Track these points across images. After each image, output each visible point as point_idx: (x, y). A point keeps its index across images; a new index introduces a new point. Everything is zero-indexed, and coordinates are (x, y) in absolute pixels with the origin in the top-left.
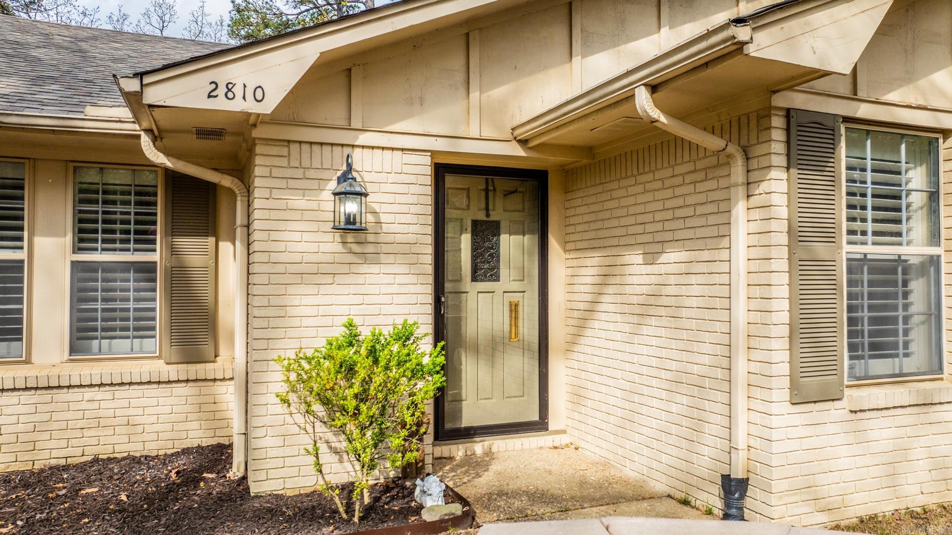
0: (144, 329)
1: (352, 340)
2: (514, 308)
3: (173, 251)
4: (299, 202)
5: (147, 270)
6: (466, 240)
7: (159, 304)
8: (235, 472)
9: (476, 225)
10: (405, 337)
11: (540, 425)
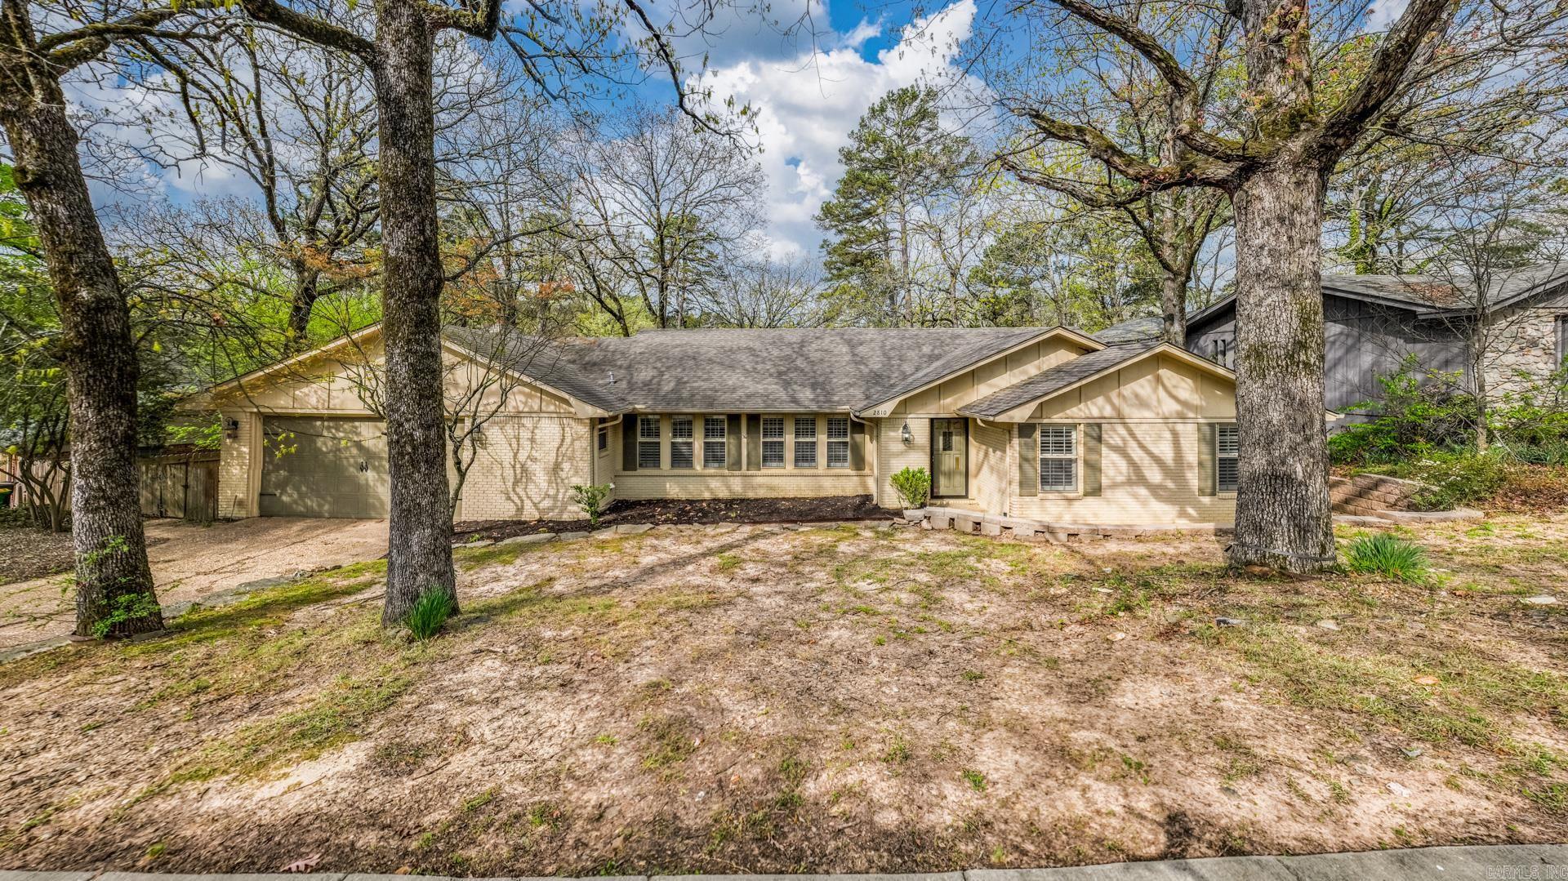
0: (845, 460)
1: (908, 472)
2: (957, 459)
3: (852, 438)
4: (892, 434)
5: (845, 444)
6: (941, 438)
7: (849, 453)
8: (874, 502)
9: (945, 434)
10: (921, 472)
11: (966, 497)
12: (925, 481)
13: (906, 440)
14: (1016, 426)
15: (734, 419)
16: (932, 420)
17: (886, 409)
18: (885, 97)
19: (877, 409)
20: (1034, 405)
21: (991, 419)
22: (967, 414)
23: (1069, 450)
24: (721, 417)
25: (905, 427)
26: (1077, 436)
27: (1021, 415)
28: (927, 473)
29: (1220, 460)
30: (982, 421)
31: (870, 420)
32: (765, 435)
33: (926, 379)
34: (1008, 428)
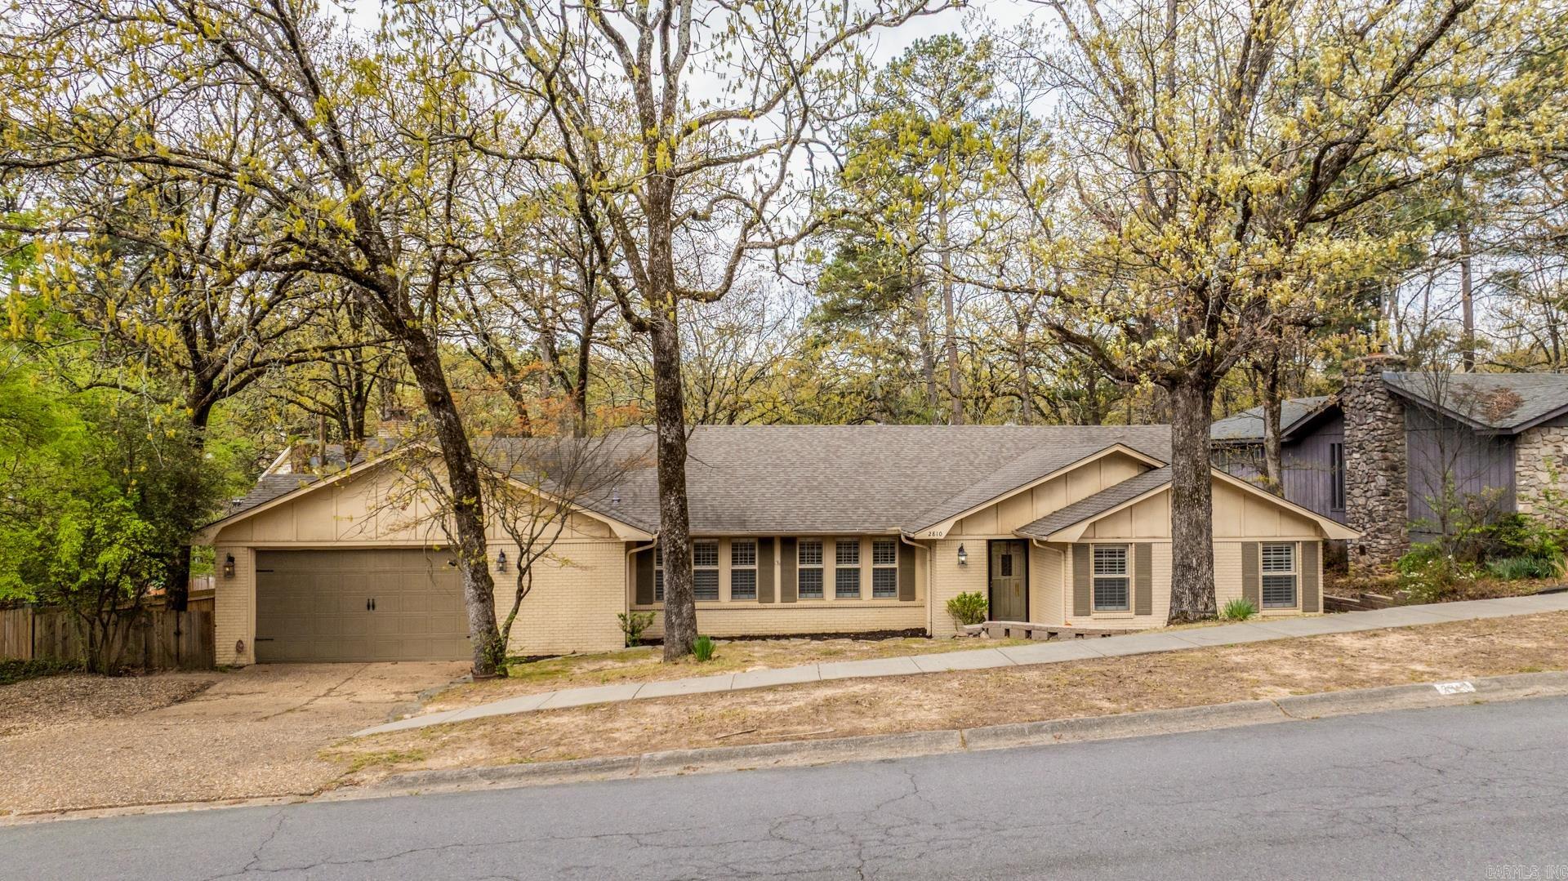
0: (893, 590)
3: (901, 563)
4: (947, 556)
5: (893, 570)
6: (1000, 562)
7: (897, 581)
8: (928, 634)
9: (1003, 558)
12: (982, 605)
13: (963, 563)
14: (1070, 547)
15: (766, 542)
16: (990, 543)
17: (942, 530)
18: (911, 46)
19: (932, 530)
20: (1086, 524)
21: (1045, 539)
22: (1025, 534)
23: (1122, 571)
24: (752, 541)
25: (961, 550)
26: (1131, 557)
27: (1073, 535)
28: (985, 597)
29: (1265, 578)
30: (1038, 541)
31: (922, 542)
32: (802, 562)
33: (983, 497)
34: (1063, 547)
